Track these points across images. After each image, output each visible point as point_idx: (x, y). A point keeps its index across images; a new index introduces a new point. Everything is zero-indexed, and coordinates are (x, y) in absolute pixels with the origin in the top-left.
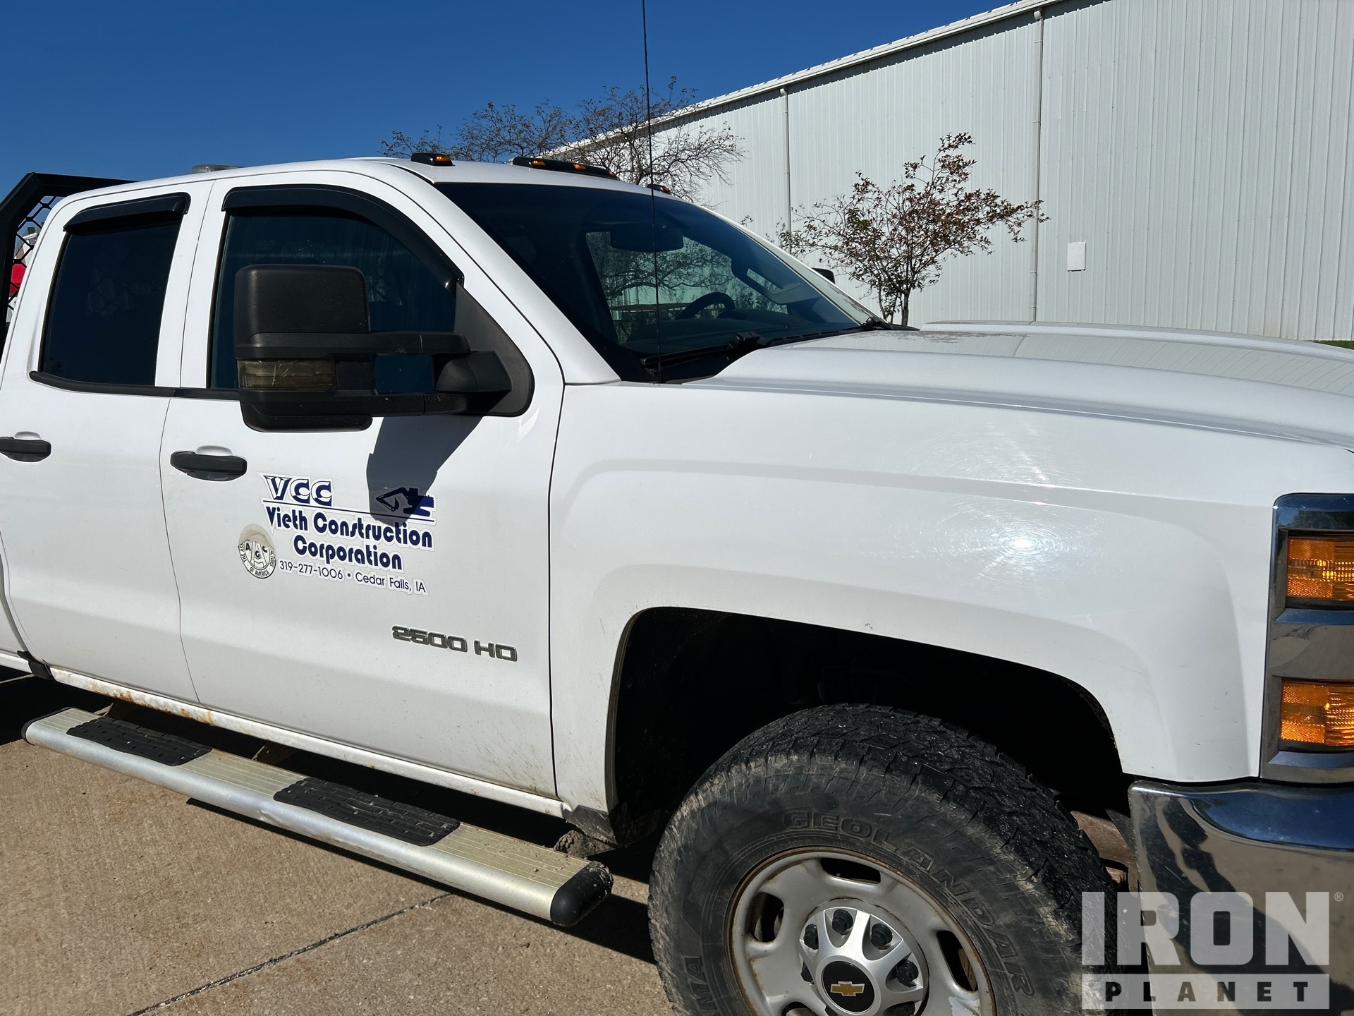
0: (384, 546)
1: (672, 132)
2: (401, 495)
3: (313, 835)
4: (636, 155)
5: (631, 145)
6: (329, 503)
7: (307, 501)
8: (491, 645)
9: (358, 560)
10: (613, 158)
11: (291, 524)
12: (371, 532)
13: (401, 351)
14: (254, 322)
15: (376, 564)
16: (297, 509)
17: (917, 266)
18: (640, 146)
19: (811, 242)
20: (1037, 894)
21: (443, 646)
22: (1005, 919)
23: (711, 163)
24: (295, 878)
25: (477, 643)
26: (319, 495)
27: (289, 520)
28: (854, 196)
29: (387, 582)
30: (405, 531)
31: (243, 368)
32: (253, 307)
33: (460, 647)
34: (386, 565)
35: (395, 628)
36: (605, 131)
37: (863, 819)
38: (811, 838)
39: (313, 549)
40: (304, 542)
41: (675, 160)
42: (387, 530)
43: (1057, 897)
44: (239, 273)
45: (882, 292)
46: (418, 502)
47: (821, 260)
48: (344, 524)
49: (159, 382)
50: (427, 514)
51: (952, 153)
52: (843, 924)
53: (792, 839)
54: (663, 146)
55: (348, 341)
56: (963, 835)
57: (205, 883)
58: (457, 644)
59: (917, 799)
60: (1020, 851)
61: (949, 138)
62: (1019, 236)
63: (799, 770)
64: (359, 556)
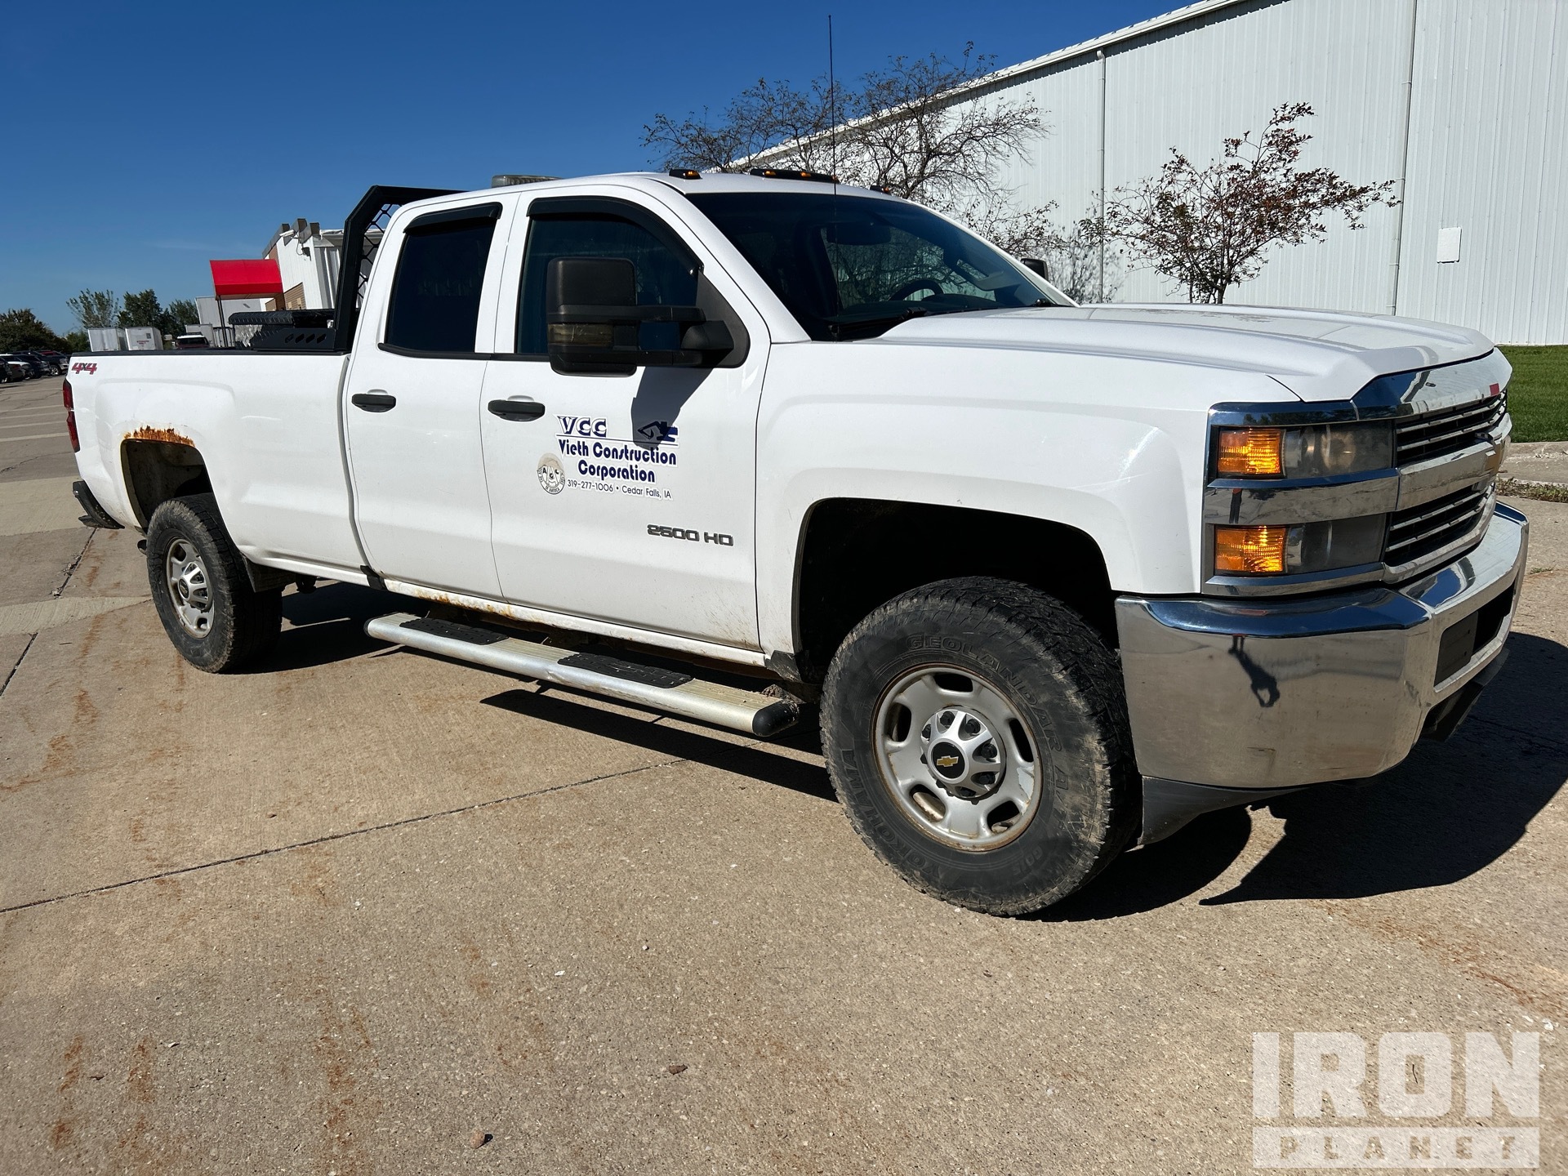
0: (643, 466)
1: (967, 106)
2: (656, 427)
3: (586, 686)
4: (923, 132)
5: (919, 122)
6: (604, 435)
7: (589, 434)
8: (715, 535)
9: (624, 477)
10: (897, 138)
11: (576, 452)
12: (634, 455)
13: (658, 319)
14: (560, 297)
15: (637, 479)
16: (581, 440)
17: (1235, 258)
18: (929, 123)
19: (1115, 230)
20: (1065, 681)
21: (683, 538)
22: (1044, 698)
23: (1011, 140)
24: (568, 747)
25: (706, 534)
26: (597, 429)
27: (575, 449)
28: (1163, 179)
29: (644, 492)
30: (657, 453)
31: (552, 329)
32: (560, 286)
33: (694, 537)
34: (643, 479)
35: (649, 526)
36: (890, 106)
37: (956, 637)
38: (925, 656)
39: (593, 470)
40: (586, 465)
41: (968, 138)
42: (646, 453)
43: (1078, 684)
44: (551, 263)
45: (1194, 288)
46: (666, 431)
47: (1121, 251)
48: (615, 450)
49: (478, 350)
50: (673, 440)
51: (1285, 126)
52: (947, 720)
53: (914, 658)
54: (956, 122)
55: (621, 311)
56: (1020, 645)
57: (499, 747)
58: (692, 536)
59: (992, 622)
60: (1057, 655)
61: (1284, 108)
62: (1358, 223)
63: (917, 609)
64: (625, 474)
